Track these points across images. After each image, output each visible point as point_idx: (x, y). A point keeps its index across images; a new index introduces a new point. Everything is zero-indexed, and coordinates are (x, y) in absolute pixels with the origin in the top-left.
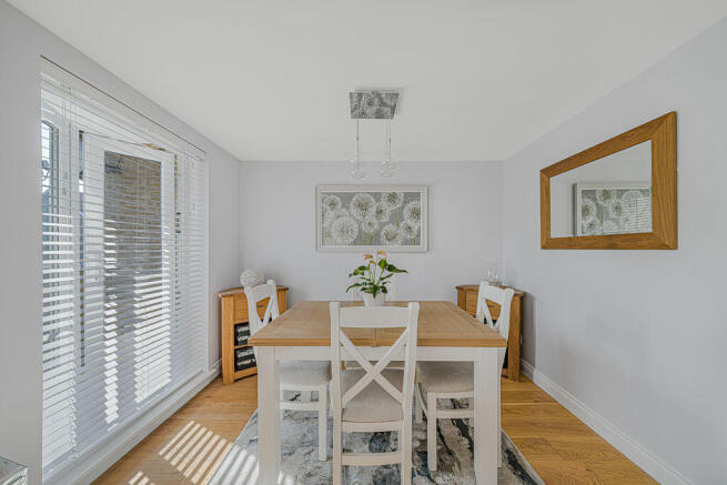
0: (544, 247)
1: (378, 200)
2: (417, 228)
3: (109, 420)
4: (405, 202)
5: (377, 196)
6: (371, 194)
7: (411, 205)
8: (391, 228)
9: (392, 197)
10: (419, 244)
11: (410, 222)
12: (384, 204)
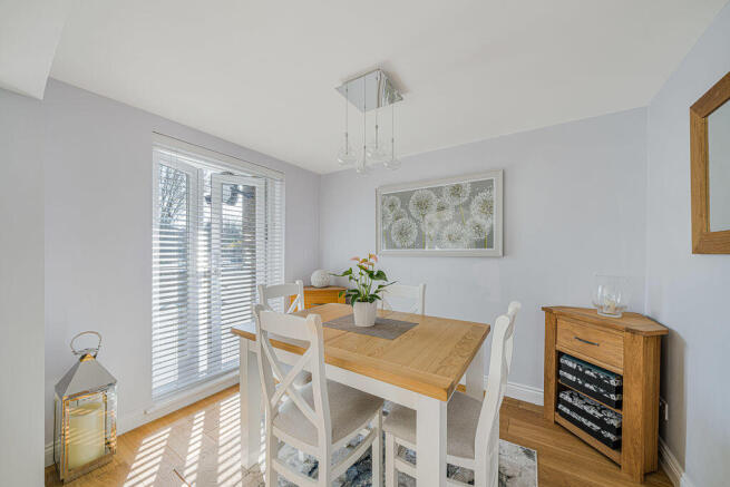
0: (696, 250)
1: (439, 196)
2: (487, 226)
3: (201, 370)
4: (474, 194)
5: (438, 191)
6: (432, 189)
7: (480, 197)
8: (454, 228)
9: (456, 191)
10: (492, 247)
11: (479, 219)
12: (447, 199)
